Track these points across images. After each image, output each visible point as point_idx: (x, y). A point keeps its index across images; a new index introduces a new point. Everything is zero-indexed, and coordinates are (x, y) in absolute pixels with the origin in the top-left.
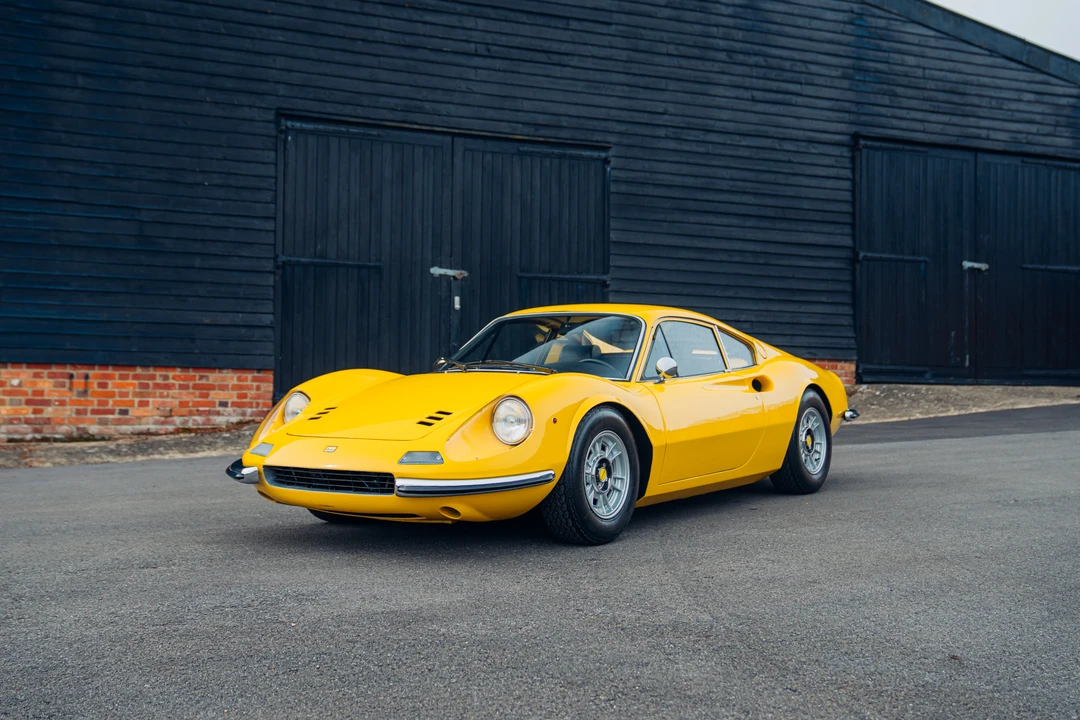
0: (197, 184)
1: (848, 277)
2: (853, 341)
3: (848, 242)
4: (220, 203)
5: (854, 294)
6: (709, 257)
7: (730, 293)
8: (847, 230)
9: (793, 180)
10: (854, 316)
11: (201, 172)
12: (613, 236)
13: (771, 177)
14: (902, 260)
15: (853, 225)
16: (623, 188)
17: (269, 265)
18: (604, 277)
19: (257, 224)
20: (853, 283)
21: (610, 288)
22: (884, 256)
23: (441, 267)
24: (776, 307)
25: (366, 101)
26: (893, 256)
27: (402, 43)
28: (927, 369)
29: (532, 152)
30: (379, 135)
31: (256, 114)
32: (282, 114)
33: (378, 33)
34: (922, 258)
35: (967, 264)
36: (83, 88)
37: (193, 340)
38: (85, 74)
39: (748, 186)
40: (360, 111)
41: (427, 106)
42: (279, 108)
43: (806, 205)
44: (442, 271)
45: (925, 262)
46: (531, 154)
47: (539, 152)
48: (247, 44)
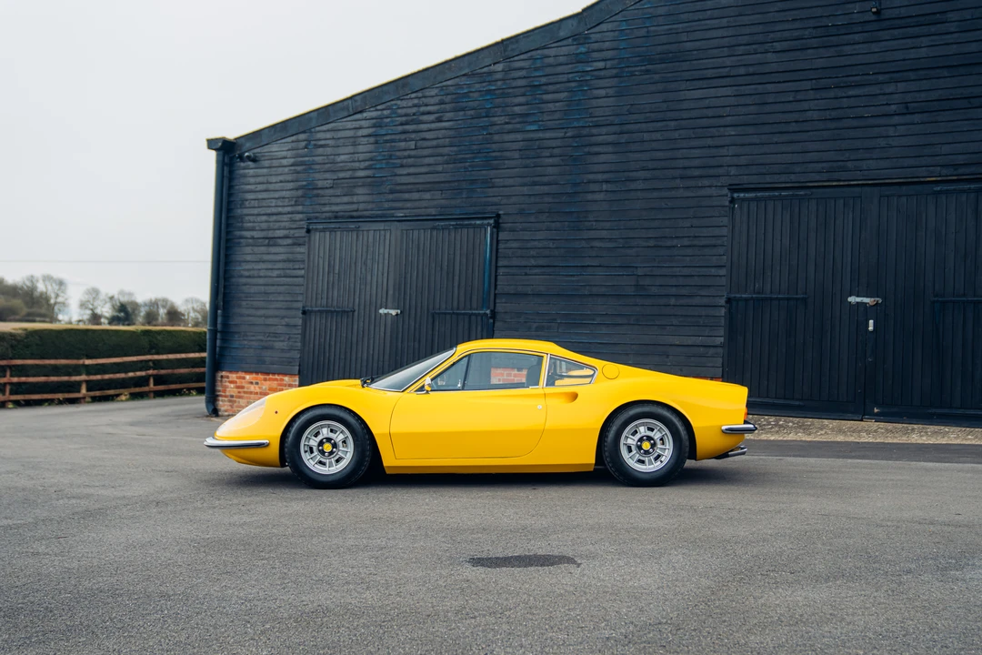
0: (674, 247)
4: (688, 258)
11: (677, 237)
17: (722, 301)
19: (713, 271)
23: (858, 296)
25: (797, 169)
27: (829, 117)
29: (947, 190)
30: (806, 195)
31: (713, 191)
32: (734, 188)
33: (809, 113)
36: (606, 191)
37: (668, 356)
38: (607, 182)
40: (793, 177)
41: (850, 164)
42: (730, 185)
44: (859, 300)
46: (947, 192)
47: (954, 190)
48: (709, 142)
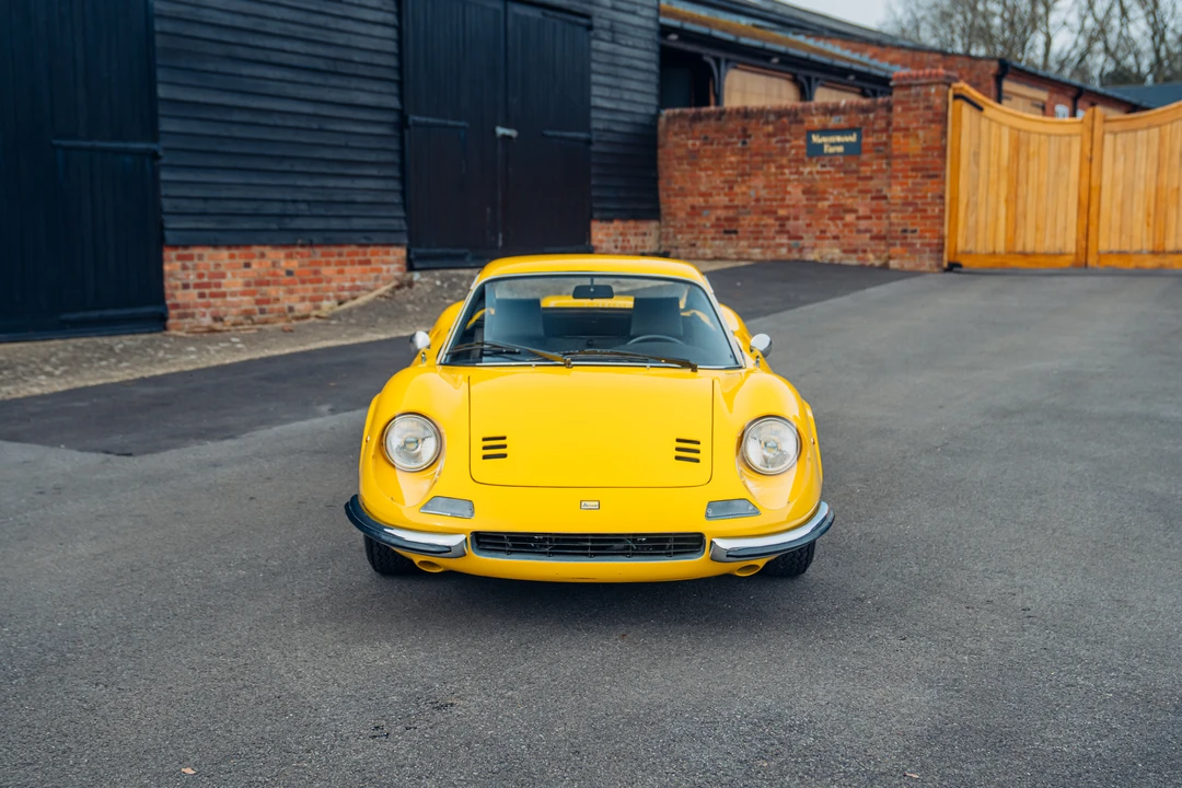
1: (394, 146)
2: (403, 222)
3: (394, 103)
5: (402, 167)
6: (263, 120)
7: (285, 166)
8: (394, 88)
9: (343, 24)
10: (403, 193)
12: (162, 92)
13: (320, 20)
14: (446, 126)
15: (400, 84)
16: (168, 26)
18: (154, 146)
20: (402, 153)
21: (163, 161)
22: (431, 120)
24: (331, 183)
26: (436, 121)
28: (466, 251)
34: (461, 124)
35: (501, 131)
39: (299, 30)
43: (357, 57)
45: (464, 127)
